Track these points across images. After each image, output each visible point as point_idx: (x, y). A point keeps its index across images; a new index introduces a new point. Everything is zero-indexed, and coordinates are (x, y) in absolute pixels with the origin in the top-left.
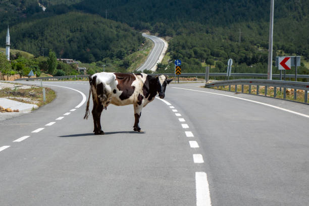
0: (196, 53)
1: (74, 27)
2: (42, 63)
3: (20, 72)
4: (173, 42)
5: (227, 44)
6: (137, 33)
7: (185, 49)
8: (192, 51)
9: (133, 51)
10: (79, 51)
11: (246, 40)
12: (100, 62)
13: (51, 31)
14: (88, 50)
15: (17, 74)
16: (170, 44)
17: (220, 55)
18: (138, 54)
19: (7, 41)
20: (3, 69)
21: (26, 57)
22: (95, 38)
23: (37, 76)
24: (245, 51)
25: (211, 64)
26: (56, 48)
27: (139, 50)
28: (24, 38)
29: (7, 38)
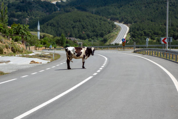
0: (145, 33)
1: (75, 19)
2: (57, 40)
3: (45, 45)
4: (132, 27)
5: (163, 28)
6: (111, 22)
7: (139, 31)
8: (143, 32)
9: (109, 32)
10: (79, 33)
11: (174, 25)
12: (90, 39)
13: (63, 22)
14: (84, 32)
15: (43, 47)
16: (130, 28)
17: (159, 34)
18: (112, 34)
19: (38, 29)
20: (36, 44)
21: (49, 37)
22: (87, 26)
23: (55, 47)
24: (173, 31)
25: (154, 39)
26: (66, 32)
27: (112, 32)
28: (47, 26)
29: (38, 26)
